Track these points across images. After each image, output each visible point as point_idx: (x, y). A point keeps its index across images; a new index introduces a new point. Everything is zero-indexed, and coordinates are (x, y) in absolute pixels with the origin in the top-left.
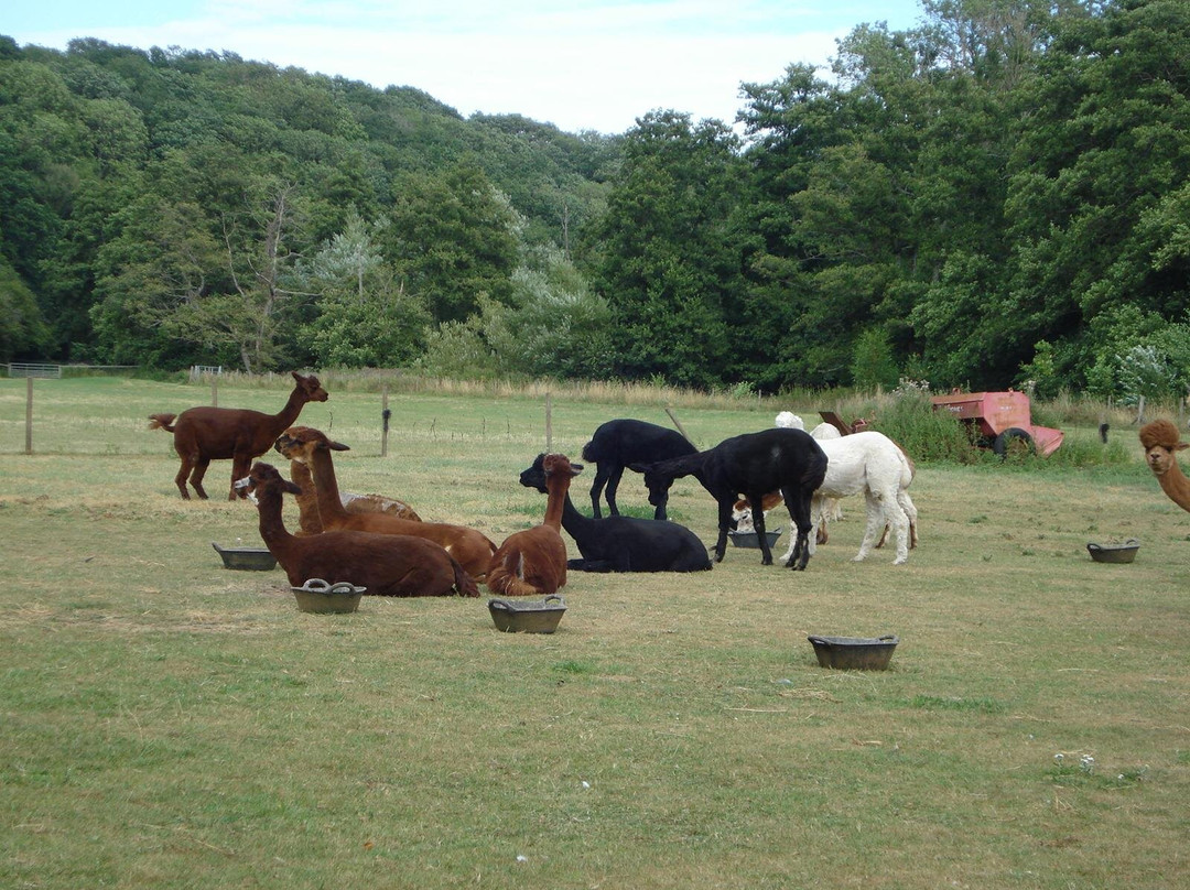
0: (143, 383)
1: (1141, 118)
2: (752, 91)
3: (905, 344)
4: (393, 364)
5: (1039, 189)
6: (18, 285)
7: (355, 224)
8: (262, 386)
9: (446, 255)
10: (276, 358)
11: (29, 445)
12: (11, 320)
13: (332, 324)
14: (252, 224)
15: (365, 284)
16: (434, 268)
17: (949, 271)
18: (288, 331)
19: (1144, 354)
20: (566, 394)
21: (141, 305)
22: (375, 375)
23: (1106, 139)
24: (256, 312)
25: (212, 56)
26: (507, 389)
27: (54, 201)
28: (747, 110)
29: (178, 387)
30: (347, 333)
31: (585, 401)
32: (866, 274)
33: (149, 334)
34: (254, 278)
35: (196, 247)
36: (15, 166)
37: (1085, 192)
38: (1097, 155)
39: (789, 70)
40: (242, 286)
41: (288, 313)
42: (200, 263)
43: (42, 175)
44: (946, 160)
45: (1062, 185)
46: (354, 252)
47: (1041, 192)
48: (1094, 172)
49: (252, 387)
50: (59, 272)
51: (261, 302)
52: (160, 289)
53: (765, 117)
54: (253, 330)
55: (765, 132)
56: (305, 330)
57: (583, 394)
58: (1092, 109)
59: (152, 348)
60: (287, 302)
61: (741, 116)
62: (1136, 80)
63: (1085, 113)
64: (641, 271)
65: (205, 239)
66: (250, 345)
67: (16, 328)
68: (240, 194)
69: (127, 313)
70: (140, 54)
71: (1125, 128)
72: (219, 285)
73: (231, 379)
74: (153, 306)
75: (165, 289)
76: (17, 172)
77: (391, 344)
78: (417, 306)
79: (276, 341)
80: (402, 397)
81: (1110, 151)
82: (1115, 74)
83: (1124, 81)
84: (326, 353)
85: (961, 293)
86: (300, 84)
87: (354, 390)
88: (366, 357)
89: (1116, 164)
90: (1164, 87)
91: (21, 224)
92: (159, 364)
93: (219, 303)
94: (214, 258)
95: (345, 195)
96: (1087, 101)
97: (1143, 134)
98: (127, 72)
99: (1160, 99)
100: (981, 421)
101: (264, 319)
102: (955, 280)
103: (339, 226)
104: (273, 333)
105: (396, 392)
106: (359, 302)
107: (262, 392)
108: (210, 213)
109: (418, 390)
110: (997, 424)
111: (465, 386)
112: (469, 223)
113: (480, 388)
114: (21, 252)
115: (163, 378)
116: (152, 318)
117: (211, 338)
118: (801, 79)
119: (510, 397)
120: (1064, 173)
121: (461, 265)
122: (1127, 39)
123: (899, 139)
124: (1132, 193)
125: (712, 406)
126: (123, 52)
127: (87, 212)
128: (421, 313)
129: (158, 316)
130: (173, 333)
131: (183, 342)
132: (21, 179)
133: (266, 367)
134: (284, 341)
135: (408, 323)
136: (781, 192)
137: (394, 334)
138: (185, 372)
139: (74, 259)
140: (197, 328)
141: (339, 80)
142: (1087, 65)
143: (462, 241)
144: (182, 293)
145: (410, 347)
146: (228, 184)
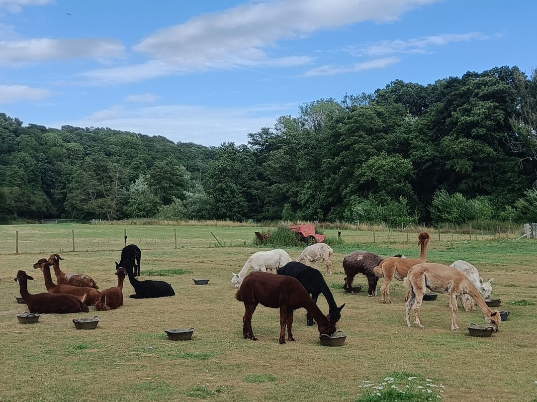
0: (78, 224)
1: (356, 142)
2: (251, 135)
3: (296, 206)
4: (151, 217)
5: (329, 163)
6: (45, 197)
7: (141, 177)
8: (112, 224)
9: (165, 184)
10: (117, 216)
11: (17, 251)
12: (43, 207)
13: (132, 206)
14: (110, 177)
15: (142, 193)
16: (163, 188)
17: (307, 186)
18: (121, 208)
19: (359, 208)
20: (200, 224)
21: (77, 202)
22: (145, 220)
23: (347, 148)
24: (111, 202)
25: (102, 129)
26: (183, 223)
27: (57, 172)
28: (251, 141)
29: (88, 225)
30: (137, 208)
31: (206, 225)
32: (284, 186)
33: (81, 210)
34: (110, 193)
35: (93, 184)
36: (45, 163)
37: (342, 163)
38: (344, 153)
39: (262, 129)
40: (107, 195)
41: (120, 202)
42: (94, 189)
43: (53, 165)
44: (305, 154)
45: (336, 161)
46: (141, 185)
47: (330, 164)
48: (345, 157)
49: (110, 225)
50: (57, 193)
51: (112, 200)
52: (83, 197)
53: (256, 143)
54: (110, 208)
55: (256, 147)
56: (125, 207)
57: (205, 223)
58: (343, 140)
59: (81, 214)
60: (121, 200)
61: (249, 143)
62: (354, 132)
63: (341, 141)
64: (222, 187)
65: (96, 182)
66: (109, 212)
67: (44, 209)
68: (106, 169)
69: (74, 204)
70: (82, 129)
71: (352, 144)
72: (100, 195)
73: (103, 223)
74: (81, 202)
75: (84, 197)
76: (46, 164)
77: (150, 211)
78: (157, 199)
79: (117, 211)
80: (152, 226)
81: (349, 152)
82: (349, 130)
83: (351, 132)
84: (131, 214)
85: (310, 191)
86: (128, 136)
87: (139, 225)
88: (143, 214)
89: (350, 155)
90: (362, 133)
91: (48, 180)
92: (83, 219)
93: (100, 200)
94: (99, 188)
95: (138, 167)
96: (342, 138)
97: (357, 146)
98: (78, 135)
99: (361, 136)
100: (301, 233)
101: (113, 205)
102: (308, 188)
103: (137, 177)
104: (116, 208)
105: (151, 225)
106: (141, 199)
107: (112, 226)
108: (98, 175)
109: (158, 224)
110: (306, 234)
111: (170, 222)
112: (173, 175)
113: (175, 223)
114: (47, 187)
115: (85, 223)
116: (81, 206)
117: (98, 211)
118: (265, 131)
119: (184, 225)
120: (336, 158)
121: (170, 187)
122: (352, 121)
123: (292, 148)
124: (355, 163)
125: (242, 226)
126: (77, 129)
127: (65, 175)
128: (158, 201)
129: (82, 205)
130: (87, 209)
131: (90, 212)
132: (47, 166)
133: (114, 219)
134: (119, 211)
135: (155, 204)
136: (260, 164)
137: (151, 208)
138: (90, 221)
139: (62, 189)
140: (94, 208)
141: (140, 134)
142: (341, 127)
143: (171, 180)
144: (90, 198)
145: (156, 211)
146: (103, 166)
